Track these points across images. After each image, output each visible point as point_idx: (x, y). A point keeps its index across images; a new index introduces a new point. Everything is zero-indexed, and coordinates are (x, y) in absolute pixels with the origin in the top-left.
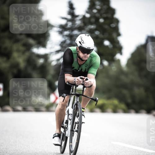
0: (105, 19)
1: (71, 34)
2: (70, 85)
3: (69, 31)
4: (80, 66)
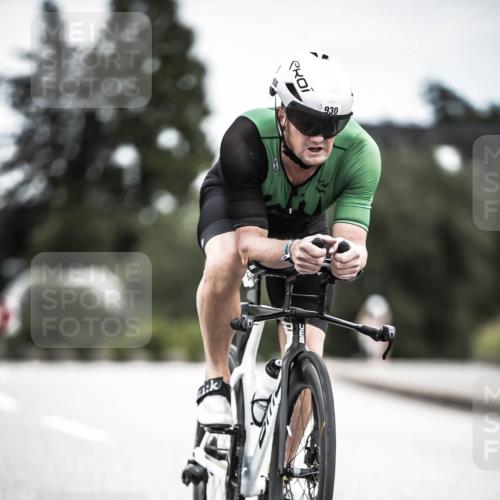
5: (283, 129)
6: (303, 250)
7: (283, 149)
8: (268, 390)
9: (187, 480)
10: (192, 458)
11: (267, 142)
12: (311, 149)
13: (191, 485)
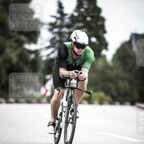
0: (92, 17)
1: (60, 31)
2: (64, 78)
3: (59, 29)
4: (74, 60)
5: (73, 47)
6: (72, 73)
8: (66, 104)
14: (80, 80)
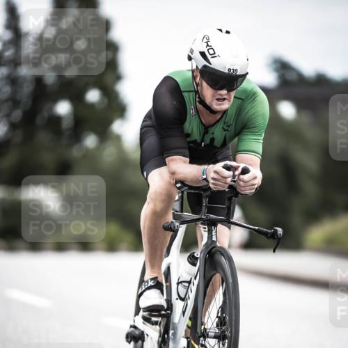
4: (207, 129)
5: (197, 85)
6: (216, 172)
7: (197, 99)
8: (190, 274)
9: (129, 339)
10: (132, 323)
11: (185, 95)
12: (218, 100)
13: (132, 343)
14: (243, 193)
